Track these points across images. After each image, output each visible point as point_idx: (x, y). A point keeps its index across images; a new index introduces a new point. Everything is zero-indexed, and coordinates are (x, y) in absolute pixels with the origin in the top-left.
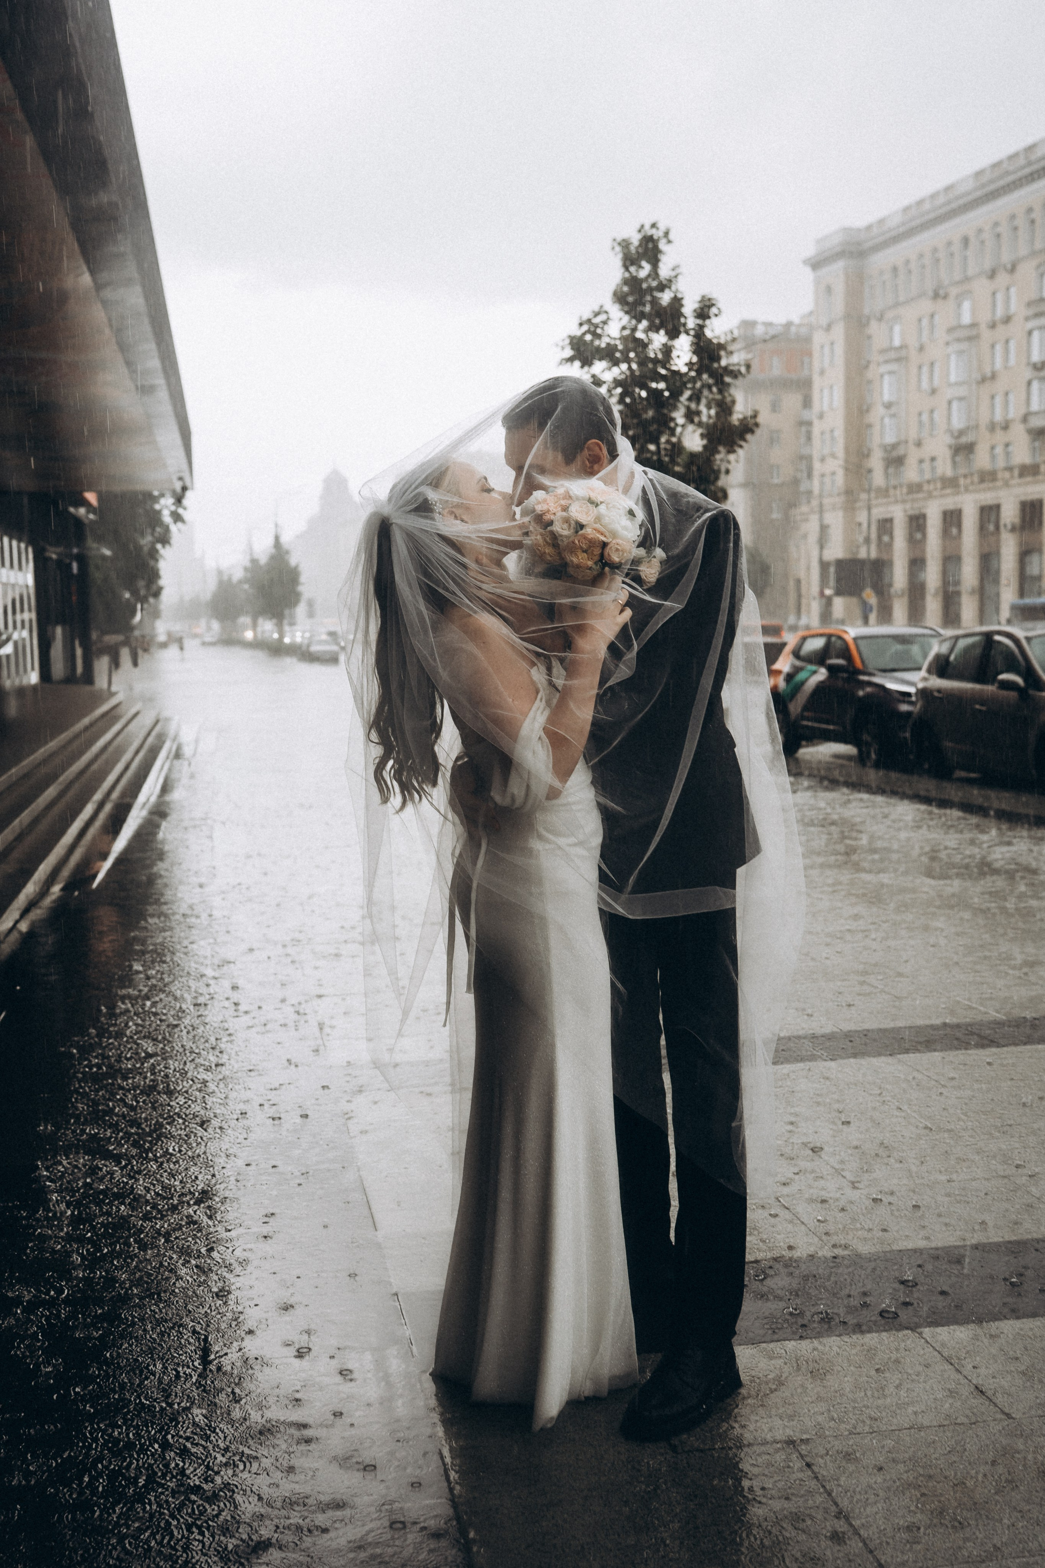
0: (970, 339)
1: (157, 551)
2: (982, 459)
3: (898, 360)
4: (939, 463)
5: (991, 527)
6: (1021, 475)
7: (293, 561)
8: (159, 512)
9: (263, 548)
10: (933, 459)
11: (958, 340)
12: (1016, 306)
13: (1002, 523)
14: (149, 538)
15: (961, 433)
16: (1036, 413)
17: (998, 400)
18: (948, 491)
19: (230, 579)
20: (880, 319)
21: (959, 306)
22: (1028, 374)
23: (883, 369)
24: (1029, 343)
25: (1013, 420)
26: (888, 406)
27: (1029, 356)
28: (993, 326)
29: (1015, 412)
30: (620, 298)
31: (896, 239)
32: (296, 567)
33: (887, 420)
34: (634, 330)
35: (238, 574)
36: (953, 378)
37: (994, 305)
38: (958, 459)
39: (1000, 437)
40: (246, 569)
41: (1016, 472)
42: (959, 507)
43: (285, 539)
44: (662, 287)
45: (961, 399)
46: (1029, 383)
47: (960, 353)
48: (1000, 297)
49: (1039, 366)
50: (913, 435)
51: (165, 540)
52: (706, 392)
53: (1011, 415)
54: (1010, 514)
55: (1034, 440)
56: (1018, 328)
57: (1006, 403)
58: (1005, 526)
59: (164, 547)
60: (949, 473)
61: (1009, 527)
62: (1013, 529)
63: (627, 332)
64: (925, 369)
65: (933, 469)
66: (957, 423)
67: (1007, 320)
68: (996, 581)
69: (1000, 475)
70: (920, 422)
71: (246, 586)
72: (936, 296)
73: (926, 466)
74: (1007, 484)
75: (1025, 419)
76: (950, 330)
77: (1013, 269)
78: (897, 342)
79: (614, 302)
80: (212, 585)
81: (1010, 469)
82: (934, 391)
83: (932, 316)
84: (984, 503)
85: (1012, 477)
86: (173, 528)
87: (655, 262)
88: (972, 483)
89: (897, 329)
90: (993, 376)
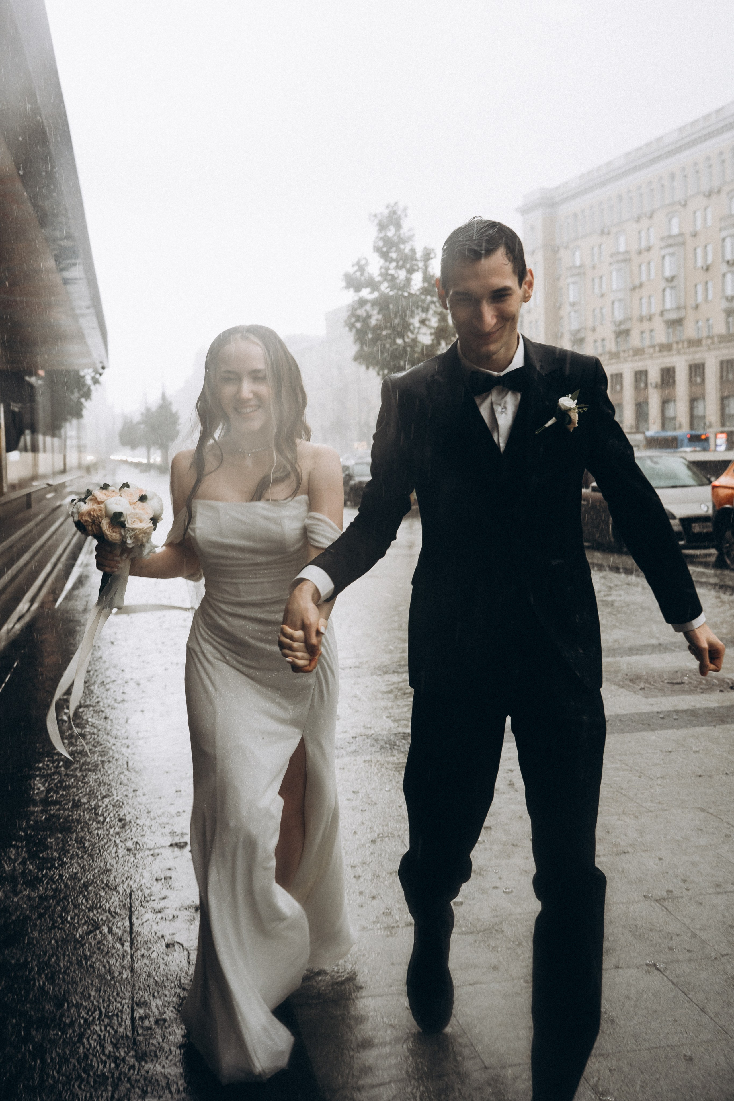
0: (625, 261)
1: (82, 404)
2: (635, 340)
3: (579, 274)
4: (607, 343)
5: (642, 385)
6: (660, 351)
7: (174, 409)
8: (83, 377)
9: (154, 401)
10: (603, 340)
11: (617, 262)
12: (654, 240)
13: (649, 381)
14: (76, 395)
15: (621, 323)
16: (669, 310)
17: (645, 301)
18: (613, 361)
19: (131, 422)
20: (567, 247)
21: (617, 239)
22: (663, 284)
23: (570, 280)
24: (663, 265)
25: (654, 315)
26: (573, 304)
27: (663, 272)
28: (640, 253)
29: (655, 308)
30: (377, 249)
31: (574, 196)
32: (177, 413)
33: (572, 314)
34: (387, 269)
35: (137, 418)
36: (614, 287)
37: (640, 239)
38: (619, 340)
39: (646, 325)
40: (142, 414)
41: (657, 349)
42: (621, 371)
43: (169, 394)
44: (404, 241)
45: (620, 300)
46: (664, 290)
47: (619, 270)
48: (643, 233)
49: (670, 279)
50: (590, 324)
51: (87, 395)
52: (432, 306)
53: (653, 311)
54: (654, 376)
55: (669, 328)
56: (655, 255)
57: (650, 303)
58: (651, 384)
59: (86, 400)
60: (614, 349)
61: (654, 385)
62: (656, 387)
63: (383, 271)
64: (597, 280)
65: (603, 346)
66: (619, 316)
67: (649, 249)
68: (646, 420)
69: (647, 351)
70: (594, 316)
71: (142, 426)
72: (602, 233)
73: (599, 343)
74: (651, 357)
75: (662, 314)
76: (612, 256)
77: (651, 217)
78: (578, 263)
79: (374, 251)
80: (119, 426)
81: (653, 347)
82: (602, 295)
83: (600, 246)
84: (638, 369)
85: (655, 352)
86: (93, 388)
87: (398, 226)
88: (629, 356)
89: (578, 254)
90: (641, 286)
